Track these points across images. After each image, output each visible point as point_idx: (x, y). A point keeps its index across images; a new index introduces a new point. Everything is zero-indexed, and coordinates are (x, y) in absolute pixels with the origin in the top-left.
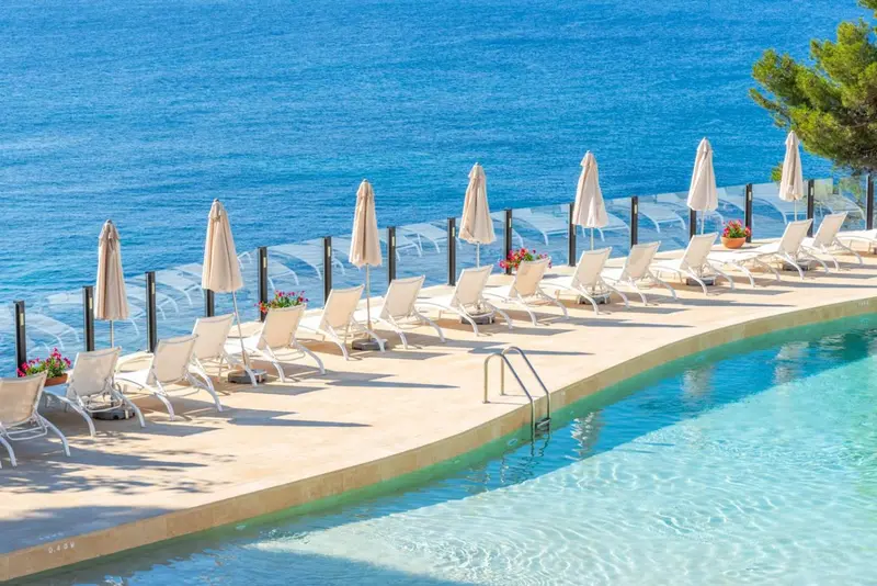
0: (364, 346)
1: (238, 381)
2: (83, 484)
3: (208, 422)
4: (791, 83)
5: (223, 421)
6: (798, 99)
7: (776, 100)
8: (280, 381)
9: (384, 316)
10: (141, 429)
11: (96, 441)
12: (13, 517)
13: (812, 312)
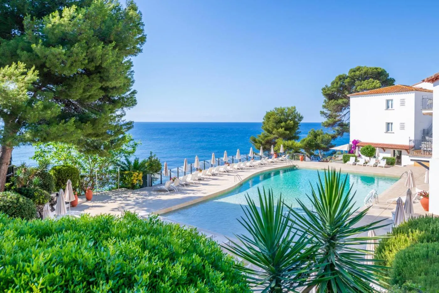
0: (214, 175)
1: (200, 180)
2: (189, 193)
3: (199, 185)
4: (255, 140)
5: (201, 185)
6: (256, 142)
7: (253, 142)
8: (205, 180)
9: (216, 171)
10: (190, 186)
11: (185, 188)
12: (181, 198)
13: (268, 170)
